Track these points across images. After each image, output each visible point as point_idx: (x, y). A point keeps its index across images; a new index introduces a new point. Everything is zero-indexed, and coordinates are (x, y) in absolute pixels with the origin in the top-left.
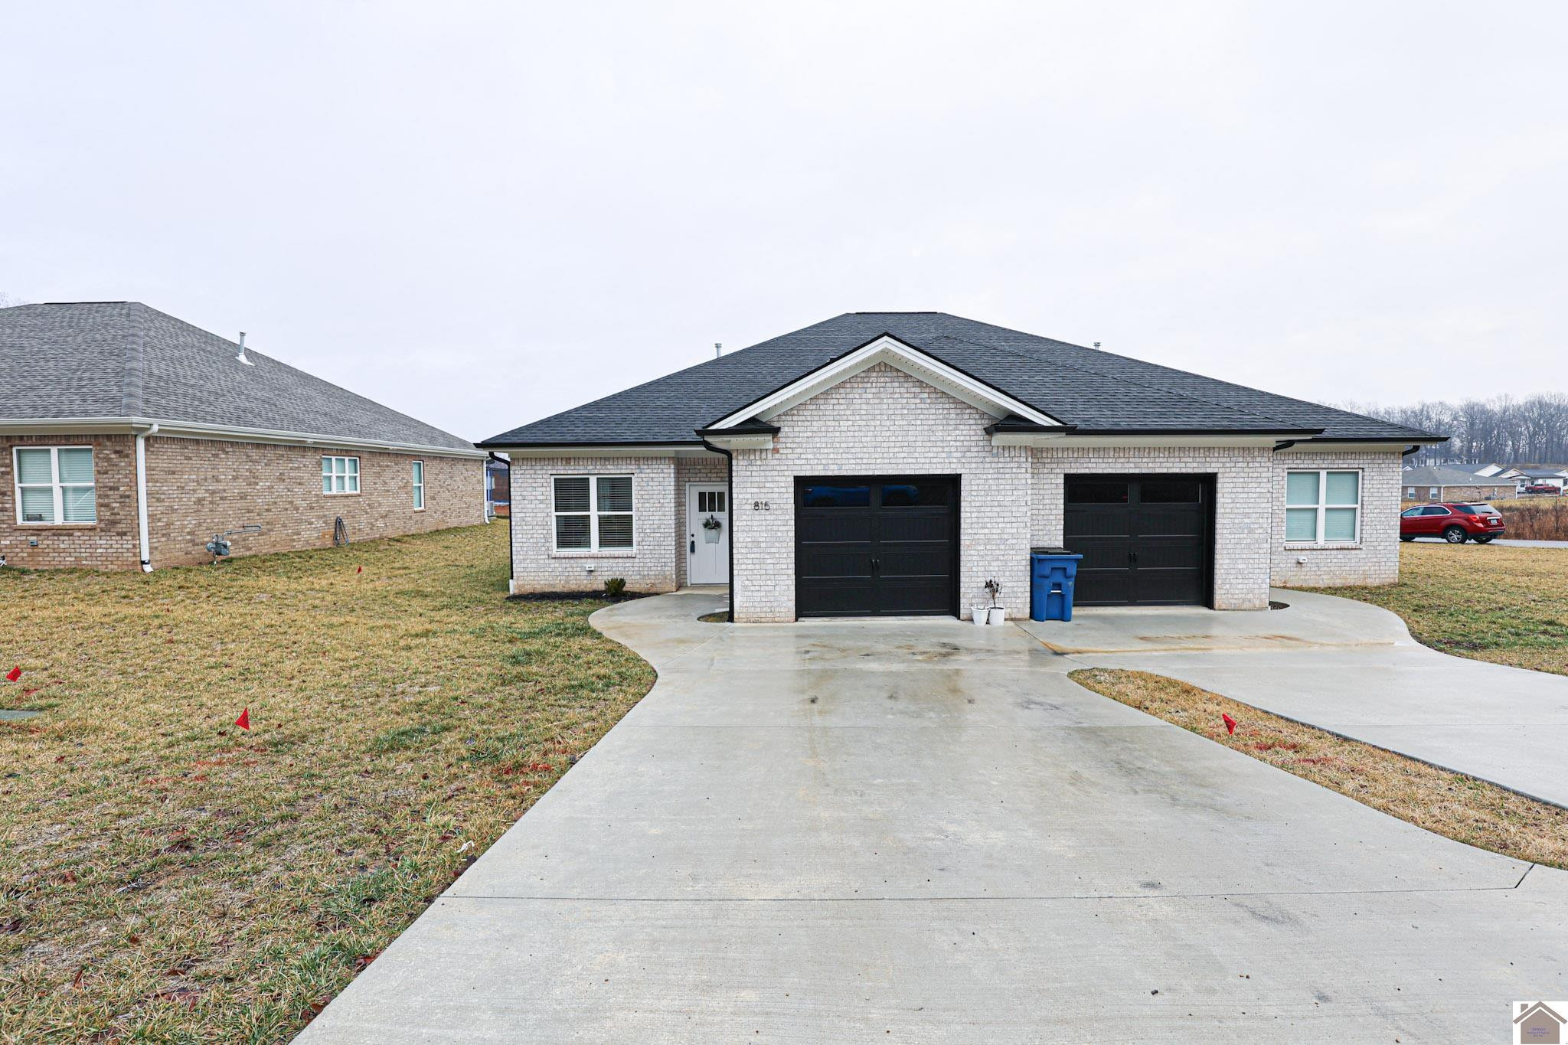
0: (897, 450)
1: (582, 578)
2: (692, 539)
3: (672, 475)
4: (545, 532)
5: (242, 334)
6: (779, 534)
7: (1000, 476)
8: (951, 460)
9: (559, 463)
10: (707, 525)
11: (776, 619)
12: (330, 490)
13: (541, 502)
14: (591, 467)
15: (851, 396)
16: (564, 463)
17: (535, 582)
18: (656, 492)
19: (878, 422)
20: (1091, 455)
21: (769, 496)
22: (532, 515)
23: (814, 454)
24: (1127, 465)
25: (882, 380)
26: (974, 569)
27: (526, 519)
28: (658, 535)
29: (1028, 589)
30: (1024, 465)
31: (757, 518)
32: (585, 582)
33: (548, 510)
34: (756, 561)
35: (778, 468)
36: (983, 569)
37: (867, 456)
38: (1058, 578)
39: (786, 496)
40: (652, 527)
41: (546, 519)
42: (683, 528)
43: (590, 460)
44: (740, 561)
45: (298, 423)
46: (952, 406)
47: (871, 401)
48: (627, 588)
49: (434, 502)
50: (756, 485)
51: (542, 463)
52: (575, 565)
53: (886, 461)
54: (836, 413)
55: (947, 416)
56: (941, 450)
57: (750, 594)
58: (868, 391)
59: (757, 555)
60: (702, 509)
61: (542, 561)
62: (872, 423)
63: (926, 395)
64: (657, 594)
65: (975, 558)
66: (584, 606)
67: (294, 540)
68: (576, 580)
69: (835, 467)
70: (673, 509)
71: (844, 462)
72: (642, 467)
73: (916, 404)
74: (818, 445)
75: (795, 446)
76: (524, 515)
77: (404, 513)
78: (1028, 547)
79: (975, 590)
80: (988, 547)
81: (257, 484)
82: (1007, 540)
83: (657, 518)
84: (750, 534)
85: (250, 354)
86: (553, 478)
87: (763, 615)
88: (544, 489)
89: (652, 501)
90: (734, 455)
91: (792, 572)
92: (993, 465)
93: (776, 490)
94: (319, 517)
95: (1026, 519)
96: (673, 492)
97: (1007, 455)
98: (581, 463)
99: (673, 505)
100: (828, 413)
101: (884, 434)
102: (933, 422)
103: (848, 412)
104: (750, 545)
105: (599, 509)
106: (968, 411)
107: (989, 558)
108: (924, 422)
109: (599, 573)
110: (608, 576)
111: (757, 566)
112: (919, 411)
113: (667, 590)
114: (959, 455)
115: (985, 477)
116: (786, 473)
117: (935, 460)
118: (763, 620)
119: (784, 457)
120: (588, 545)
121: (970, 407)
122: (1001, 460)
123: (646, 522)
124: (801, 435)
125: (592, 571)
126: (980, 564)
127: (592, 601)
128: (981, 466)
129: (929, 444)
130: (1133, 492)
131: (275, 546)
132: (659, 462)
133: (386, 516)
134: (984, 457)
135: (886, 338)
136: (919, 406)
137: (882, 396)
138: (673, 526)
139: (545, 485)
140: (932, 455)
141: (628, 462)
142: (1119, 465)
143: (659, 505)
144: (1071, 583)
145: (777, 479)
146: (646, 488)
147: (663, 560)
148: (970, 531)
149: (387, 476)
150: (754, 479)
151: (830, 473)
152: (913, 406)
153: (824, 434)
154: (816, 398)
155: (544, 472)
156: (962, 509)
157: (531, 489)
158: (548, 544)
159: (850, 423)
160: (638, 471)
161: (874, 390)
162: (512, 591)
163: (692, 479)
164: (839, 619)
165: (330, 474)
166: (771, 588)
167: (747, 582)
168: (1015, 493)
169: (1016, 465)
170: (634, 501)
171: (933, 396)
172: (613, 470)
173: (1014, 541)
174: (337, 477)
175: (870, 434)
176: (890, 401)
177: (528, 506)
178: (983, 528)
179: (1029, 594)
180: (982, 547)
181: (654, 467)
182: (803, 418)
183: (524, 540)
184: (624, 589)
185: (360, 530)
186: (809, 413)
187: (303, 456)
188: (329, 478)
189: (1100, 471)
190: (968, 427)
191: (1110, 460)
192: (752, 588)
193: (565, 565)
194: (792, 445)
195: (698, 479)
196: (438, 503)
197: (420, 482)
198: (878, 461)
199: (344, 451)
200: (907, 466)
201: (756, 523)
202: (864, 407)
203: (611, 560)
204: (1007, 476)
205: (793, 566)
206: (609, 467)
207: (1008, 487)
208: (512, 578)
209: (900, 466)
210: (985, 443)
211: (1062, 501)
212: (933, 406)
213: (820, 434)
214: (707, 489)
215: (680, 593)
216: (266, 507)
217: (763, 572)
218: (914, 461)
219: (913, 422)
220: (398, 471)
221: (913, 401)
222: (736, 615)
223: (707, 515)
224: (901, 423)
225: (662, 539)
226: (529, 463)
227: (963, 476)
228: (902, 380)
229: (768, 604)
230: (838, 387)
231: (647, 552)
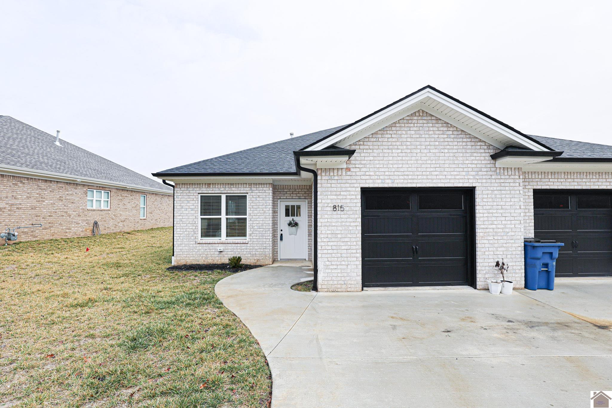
0: (432, 169)
1: (216, 256)
2: (281, 232)
3: (271, 194)
4: (194, 228)
5: (58, 132)
6: (351, 228)
7: (502, 188)
8: (469, 177)
9: (204, 187)
10: (290, 224)
11: (349, 290)
12: (92, 207)
13: (192, 210)
14: (222, 189)
15: (400, 132)
16: (206, 186)
17: (187, 258)
18: (261, 204)
19: (419, 151)
20: (550, 177)
21: (343, 201)
22: (186, 217)
23: (375, 172)
24: (573, 184)
25: (421, 121)
26: (487, 253)
27: (183, 220)
28: (262, 230)
29: (523, 267)
30: (517, 181)
31: (335, 216)
32: (217, 258)
33: (196, 215)
34: (334, 247)
35: (350, 181)
36: (492, 253)
37: (411, 173)
38: (547, 259)
39: (355, 201)
40: (258, 225)
41: (195, 220)
42: (276, 226)
43: (222, 185)
44: (323, 248)
45: (73, 171)
46: (469, 140)
47: (414, 136)
48: (243, 262)
49: (151, 215)
50: (334, 193)
51: (194, 187)
52: (211, 248)
53: (425, 177)
54: (389, 144)
55: (465, 147)
56: (461, 170)
57: (330, 271)
58: (411, 129)
59: (335, 243)
60: (287, 215)
61: (192, 246)
62: (415, 151)
63: (451, 133)
64: (261, 266)
65: (487, 245)
66: (214, 275)
67: (66, 232)
68: (212, 257)
69: (390, 181)
70: (271, 214)
71: (396, 177)
72: (253, 189)
73: (444, 138)
74: (378, 166)
75: (361, 166)
76: (182, 217)
77: (134, 220)
78: (523, 237)
79: (487, 268)
80: (496, 238)
81: (44, 201)
82: (508, 232)
83: (261, 219)
84: (330, 228)
85: (61, 141)
86: (200, 195)
87: (339, 286)
88: (194, 202)
89: (258, 209)
90: (319, 172)
91: (359, 255)
92: (497, 181)
93: (348, 197)
94: (83, 220)
95: (520, 218)
96: (271, 204)
97: (506, 174)
98: (217, 187)
99: (271, 212)
100: (384, 143)
101: (423, 158)
102: (456, 151)
103: (398, 143)
104: (330, 236)
105: (227, 214)
106: (479, 144)
107: (496, 245)
108: (450, 151)
109: (226, 253)
110: (231, 255)
111: (335, 251)
112: (446, 143)
113: (266, 263)
114: (474, 173)
115: (492, 189)
116: (356, 185)
117: (458, 177)
118: (339, 290)
119: (354, 174)
120: (220, 236)
121: (480, 141)
122: (503, 177)
123: (254, 222)
124: (366, 159)
125: (221, 252)
126: (490, 249)
127: (220, 271)
128: (489, 181)
129: (453, 166)
130: (572, 201)
131: (53, 235)
132: (263, 186)
133: (124, 221)
134: (491, 175)
135: (428, 89)
136: (446, 140)
137: (421, 132)
138: (271, 225)
139: (195, 199)
140: (456, 173)
141: (245, 186)
142: (568, 184)
143: (262, 212)
144: (554, 263)
145: (349, 189)
146: (255, 202)
147: (264, 245)
148: (483, 226)
149: (126, 201)
150: (332, 189)
151: (386, 186)
152: (442, 140)
153: (381, 158)
154: (376, 133)
155: (194, 192)
156: (477, 211)
157: (186, 202)
158: (195, 235)
159: (400, 151)
160: (251, 191)
161: (415, 129)
162: (174, 263)
163: (281, 198)
164: (391, 288)
165: (93, 199)
166: (345, 267)
167: (327, 263)
168: (512, 200)
169: (512, 181)
170: (248, 209)
171: (455, 133)
172: (236, 191)
173: (513, 234)
174: (96, 200)
175: (413, 158)
176: (427, 136)
177: (184, 212)
178: (492, 224)
179: (523, 271)
180: (491, 238)
181: (260, 189)
182: (367, 147)
183: (181, 232)
184: (241, 263)
185: (108, 228)
186: (371, 143)
187: (76, 189)
188: (92, 201)
189: (556, 187)
190: (479, 155)
191: (562, 180)
192: (331, 267)
193: (205, 248)
194: (359, 166)
195: (285, 197)
196: (153, 216)
197: (144, 205)
198: (419, 177)
199: (101, 188)
200: (439, 181)
201: (334, 220)
202: (409, 140)
203: (233, 245)
204: (507, 188)
205: (360, 251)
206: (233, 189)
207: (507, 196)
208: (173, 255)
209: (434, 181)
210: (492, 165)
211: (533, 207)
212: (455, 140)
213: (379, 158)
214: (290, 203)
215: (275, 265)
216: (49, 214)
217: (339, 255)
218: (444, 177)
219: (442, 151)
220: (132, 199)
221: (442, 136)
222: (319, 286)
223: (290, 218)
224: (434, 151)
225: (264, 232)
226: (186, 187)
227: (477, 188)
228: (434, 122)
229: (343, 279)
230: (391, 126)
231: (254, 240)
